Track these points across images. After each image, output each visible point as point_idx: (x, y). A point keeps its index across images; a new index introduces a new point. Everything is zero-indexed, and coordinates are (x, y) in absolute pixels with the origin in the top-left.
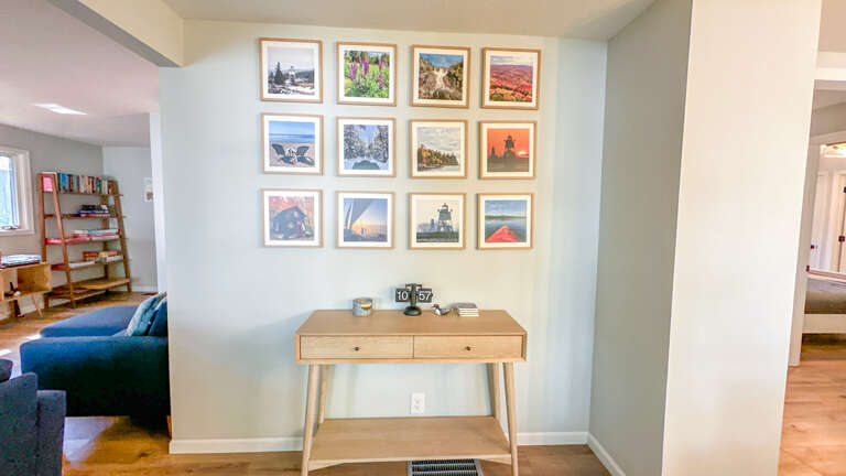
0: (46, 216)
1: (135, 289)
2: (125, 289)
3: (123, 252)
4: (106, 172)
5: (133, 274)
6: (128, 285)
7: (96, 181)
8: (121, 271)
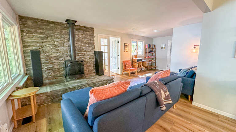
0: (146, 53)
1: (157, 69)
2: (155, 68)
3: (155, 61)
4: (154, 44)
5: (156, 66)
6: (156, 68)
7: (153, 45)
8: (154, 64)
